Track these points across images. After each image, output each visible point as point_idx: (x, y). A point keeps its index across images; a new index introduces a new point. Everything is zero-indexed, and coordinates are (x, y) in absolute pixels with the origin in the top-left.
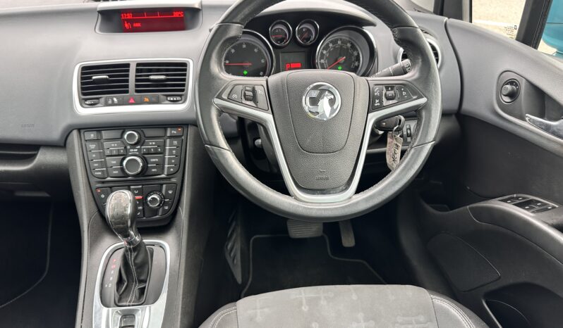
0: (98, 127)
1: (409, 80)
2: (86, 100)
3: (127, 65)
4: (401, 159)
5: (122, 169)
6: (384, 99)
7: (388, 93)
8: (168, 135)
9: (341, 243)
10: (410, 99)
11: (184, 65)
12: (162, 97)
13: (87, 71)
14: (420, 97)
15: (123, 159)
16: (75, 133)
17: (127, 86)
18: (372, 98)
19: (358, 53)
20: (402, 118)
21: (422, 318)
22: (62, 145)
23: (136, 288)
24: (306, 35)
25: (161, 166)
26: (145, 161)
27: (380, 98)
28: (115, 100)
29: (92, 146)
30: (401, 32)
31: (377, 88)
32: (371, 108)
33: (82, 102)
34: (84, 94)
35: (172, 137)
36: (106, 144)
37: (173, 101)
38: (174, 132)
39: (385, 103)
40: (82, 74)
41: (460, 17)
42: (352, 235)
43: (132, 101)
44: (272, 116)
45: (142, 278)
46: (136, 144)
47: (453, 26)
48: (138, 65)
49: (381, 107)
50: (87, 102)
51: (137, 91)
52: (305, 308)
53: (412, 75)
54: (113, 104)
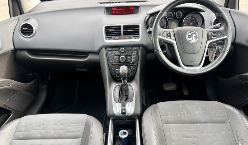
0: (112, 47)
1: (221, 30)
2: (107, 37)
3: (120, 26)
4: (214, 59)
5: (119, 60)
6: (212, 36)
7: (213, 34)
8: (133, 49)
9: (183, 93)
10: (221, 37)
11: (138, 26)
12: (132, 37)
13: (107, 28)
14: (224, 36)
15: (119, 57)
16: (104, 48)
17: (121, 33)
18: (208, 36)
19: (197, 22)
20: (216, 44)
21: (221, 111)
22: (97, 53)
23: (124, 98)
24: (179, 15)
25: (131, 59)
26: (126, 58)
27: (211, 36)
28: (117, 38)
29: (110, 53)
30: (219, 14)
31: (210, 33)
32: (208, 39)
33: (106, 38)
34: (107, 36)
35: (135, 50)
36: (114, 52)
37: (135, 38)
38: (135, 48)
39: (213, 38)
40: (106, 29)
41: (234, 8)
42: (187, 90)
43: (122, 38)
44: (175, 41)
45: (127, 94)
46: (124, 52)
47: (232, 12)
48: (124, 26)
49: (211, 39)
50: (108, 38)
51: (124, 35)
52: (181, 106)
53: (222, 28)
54: (116, 39)
